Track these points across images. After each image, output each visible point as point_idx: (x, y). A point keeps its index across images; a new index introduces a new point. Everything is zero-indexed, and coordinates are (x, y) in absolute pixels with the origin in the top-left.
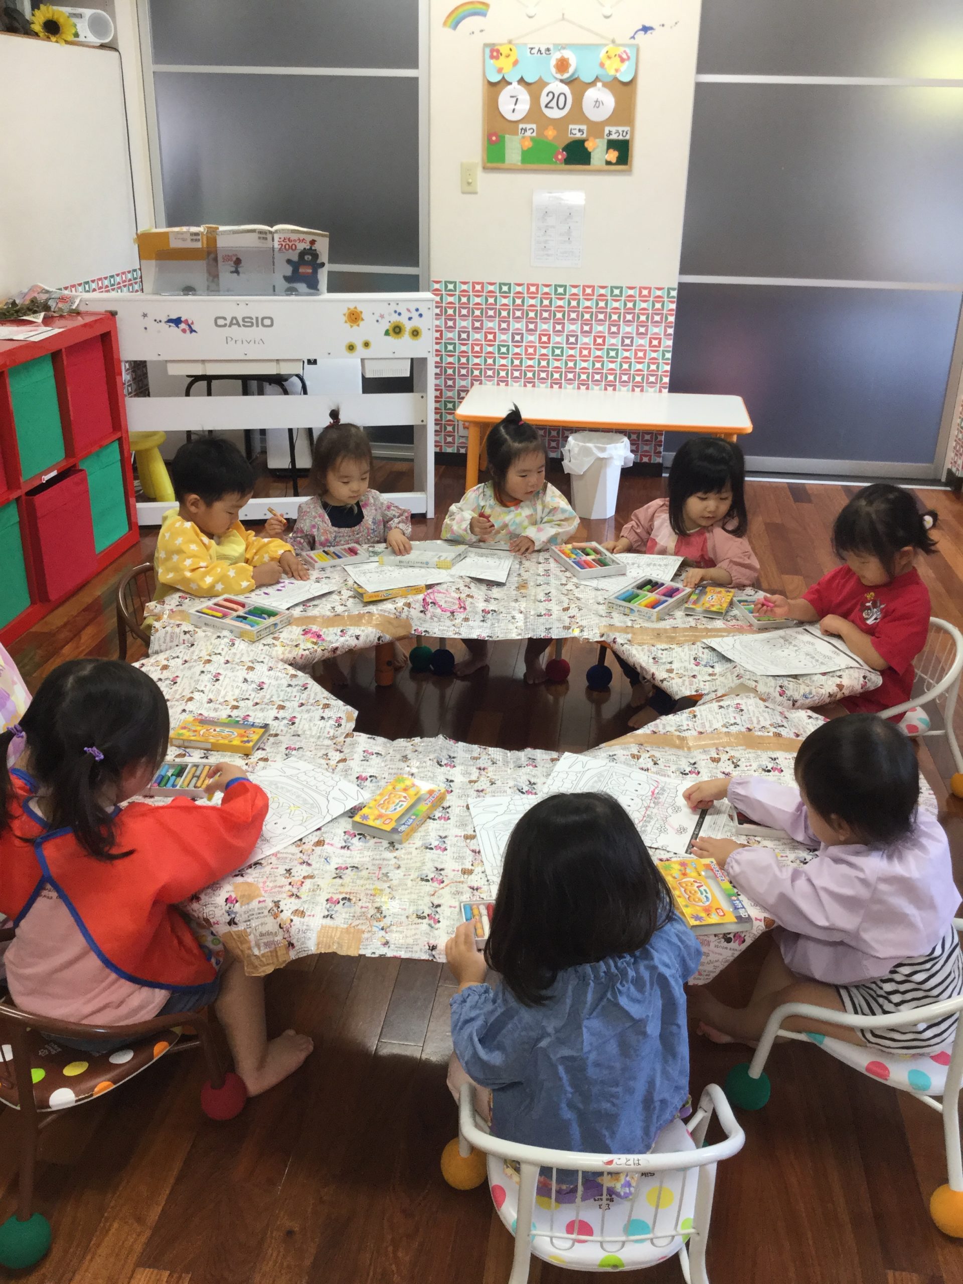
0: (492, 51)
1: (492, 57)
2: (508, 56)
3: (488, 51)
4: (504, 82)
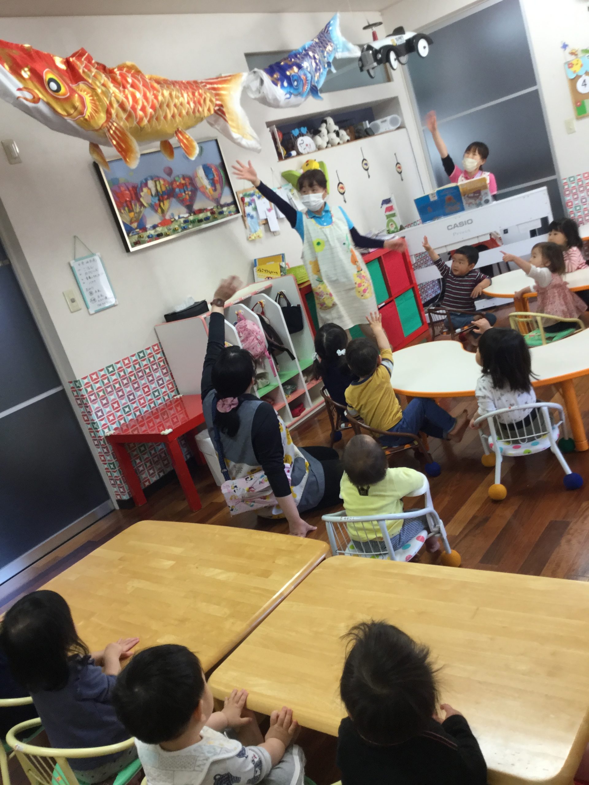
0: (569, 64)
1: (569, 67)
2: (577, 64)
3: (567, 66)
4: (578, 77)
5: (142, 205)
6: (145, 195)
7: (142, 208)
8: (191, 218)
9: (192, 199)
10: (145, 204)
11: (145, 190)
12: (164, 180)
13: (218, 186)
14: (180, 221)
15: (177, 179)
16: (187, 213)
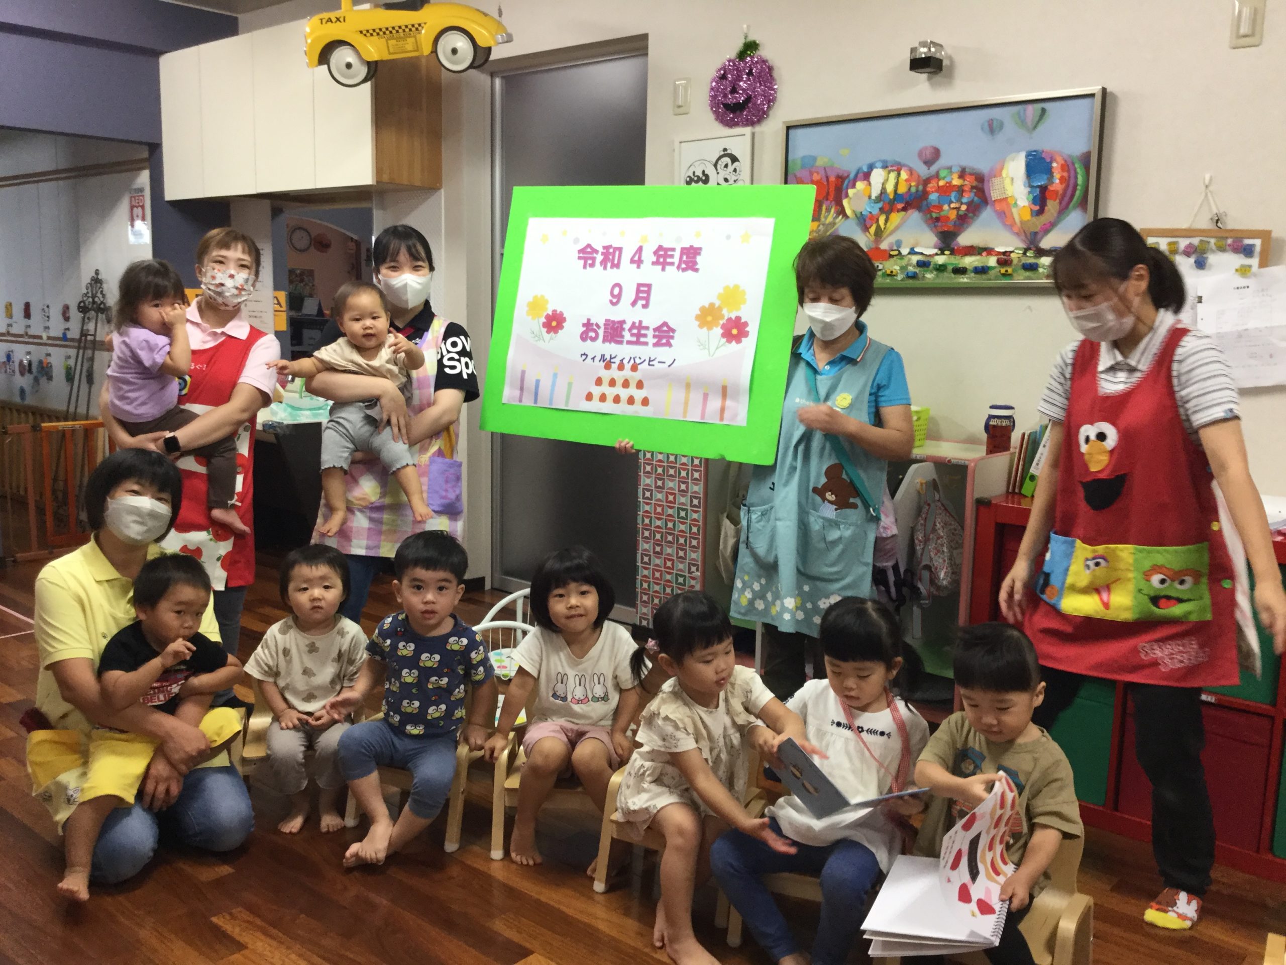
5: (842, 212)
6: (855, 194)
7: (841, 217)
8: (941, 260)
9: (963, 220)
10: (848, 212)
11: (860, 185)
12: (911, 172)
13: (1052, 206)
14: (910, 260)
15: (943, 173)
16: (935, 247)
